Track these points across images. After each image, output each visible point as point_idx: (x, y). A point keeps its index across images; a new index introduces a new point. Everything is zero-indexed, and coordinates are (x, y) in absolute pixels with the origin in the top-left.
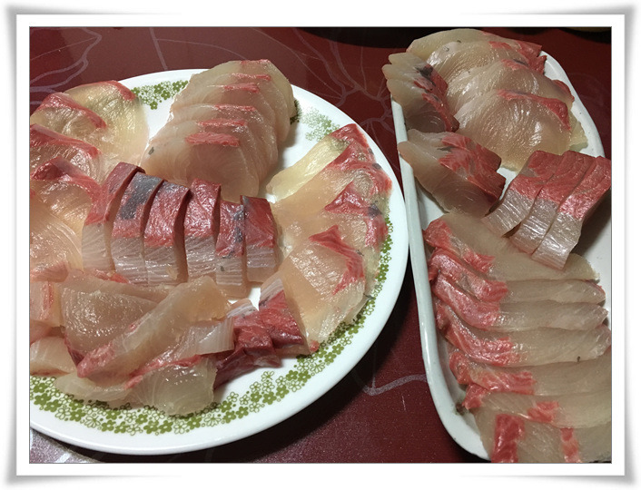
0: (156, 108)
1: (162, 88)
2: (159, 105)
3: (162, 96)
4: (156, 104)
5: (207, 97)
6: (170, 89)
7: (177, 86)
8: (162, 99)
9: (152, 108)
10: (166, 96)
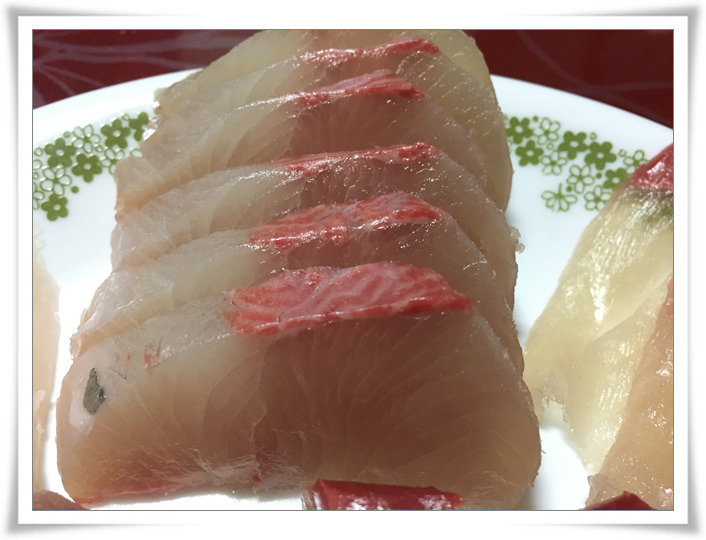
0: (64, 213)
1: (71, 150)
2: (74, 203)
3: (77, 171)
4: (63, 202)
5: (243, 145)
6: (97, 148)
7: (116, 133)
8: (78, 181)
9: (52, 216)
10: (88, 169)
